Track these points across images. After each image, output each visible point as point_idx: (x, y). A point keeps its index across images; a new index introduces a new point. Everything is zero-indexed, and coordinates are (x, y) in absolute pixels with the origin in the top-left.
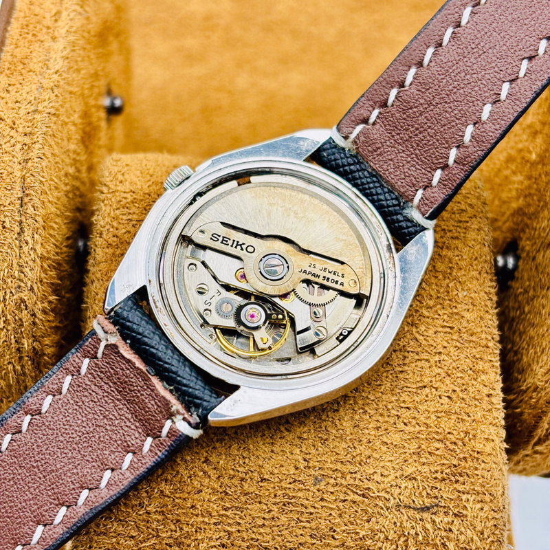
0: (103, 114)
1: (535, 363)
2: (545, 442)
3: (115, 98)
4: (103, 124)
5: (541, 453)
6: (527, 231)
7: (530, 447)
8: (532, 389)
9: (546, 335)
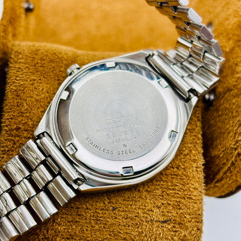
0: (23, 11)
1: (219, 145)
2: (220, 181)
3: (30, 4)
4: (23, 16)
5: (217, 187)
6: (221, 84)
7: (213, 183)
8: (217, 156)
9: (226, 133)
